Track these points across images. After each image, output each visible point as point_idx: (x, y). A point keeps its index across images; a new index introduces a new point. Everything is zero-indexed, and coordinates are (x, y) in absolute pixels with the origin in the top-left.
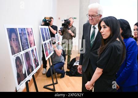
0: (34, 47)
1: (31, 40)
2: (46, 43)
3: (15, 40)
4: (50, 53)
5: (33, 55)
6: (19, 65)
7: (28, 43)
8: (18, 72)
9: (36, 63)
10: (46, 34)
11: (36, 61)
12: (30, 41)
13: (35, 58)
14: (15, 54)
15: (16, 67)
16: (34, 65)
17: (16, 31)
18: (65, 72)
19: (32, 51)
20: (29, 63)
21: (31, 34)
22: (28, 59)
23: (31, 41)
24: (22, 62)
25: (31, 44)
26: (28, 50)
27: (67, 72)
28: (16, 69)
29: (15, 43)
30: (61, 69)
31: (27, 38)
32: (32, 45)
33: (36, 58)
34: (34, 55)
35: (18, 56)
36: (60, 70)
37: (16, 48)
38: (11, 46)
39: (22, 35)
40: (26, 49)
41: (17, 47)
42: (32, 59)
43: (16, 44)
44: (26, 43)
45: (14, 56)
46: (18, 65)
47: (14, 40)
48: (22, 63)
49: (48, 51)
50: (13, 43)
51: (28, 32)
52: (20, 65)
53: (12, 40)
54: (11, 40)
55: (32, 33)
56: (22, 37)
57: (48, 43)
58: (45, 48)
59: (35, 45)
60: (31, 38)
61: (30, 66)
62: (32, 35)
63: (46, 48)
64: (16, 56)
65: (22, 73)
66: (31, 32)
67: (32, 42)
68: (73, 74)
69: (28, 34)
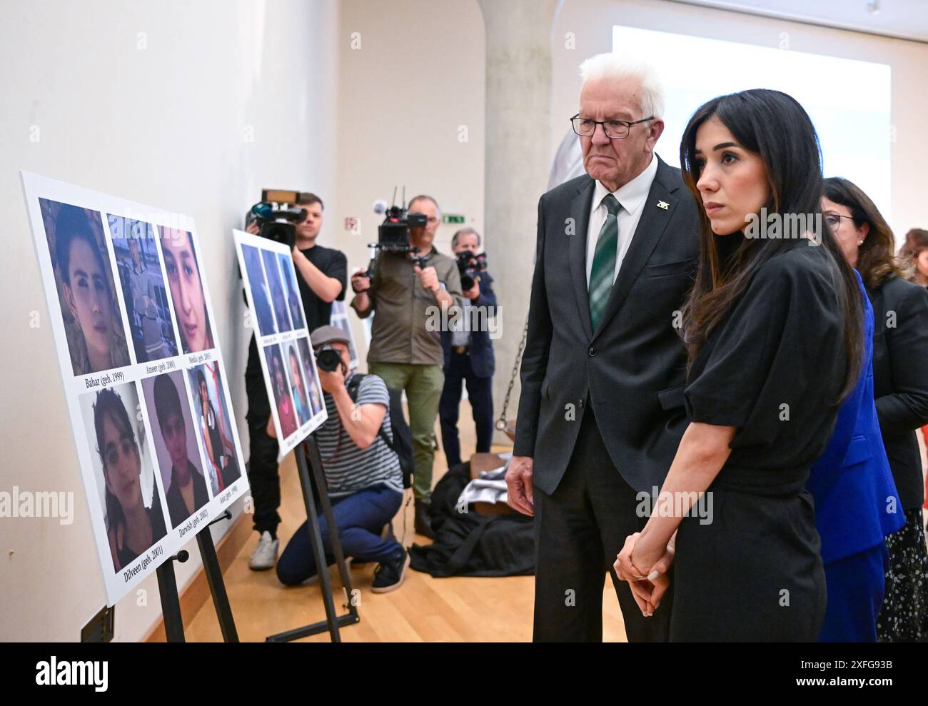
0: (207, 356)
1: (187, 305)
2: (276, 348)
3: (90, 282)
4: (305, 416)
5: (203, 400)
6: (120, 448)
7: (169, 318)
8: (115, 490)
9: (222, 458)
10: (277, 292)
11: (218, 442)
12: (182, 314)
13: (211, 423)
14: (90, 370)
15: (98, 457)
16: (207, 469)
17: (94, 226)
18: (400, 549)
19: (198, 375)
20: (179, 450)
21: (188, 269)
22: (172, 420)
23: (187, 315)
24: (135, 431)
25: (187, 331)
26: (171, 364)
27: (415, 550)
28: (100, 466)
29: (92, 300)
30: (378, 532)
31: (163, 290)
32: (192, 336)
33: (223, 427)
34: (209, 402)
35: (108, 387)
36: (373, 537)
37: (98, 335)
38: (68, 318)
39: (130, 262)
40: (158, 356)
41: (101, 328)
42: (198, 426)
43: (95, 308)
44: (159, 320)
45: (89, 384)
46: (111, 445)
47: (82, 284)
48: (136, 439)
49: (296, 404)
50: (78, 302)
51: (166, 252)
52: (126, 450)
53: (74, 280)
54: (67, 281)
55: (191, 261)
56: (132, 276)
57: (292, 351)
58: (273, 375)
59: (212, 346)
60: (190, 296)
61: (182, 471)
62: (195, 277)
63: (279, 376)
64: (100, 388)
65: (135, 498)
66: (184, 255)
67: (192, 321)
68: (457, 559)
69: (171, 268)
